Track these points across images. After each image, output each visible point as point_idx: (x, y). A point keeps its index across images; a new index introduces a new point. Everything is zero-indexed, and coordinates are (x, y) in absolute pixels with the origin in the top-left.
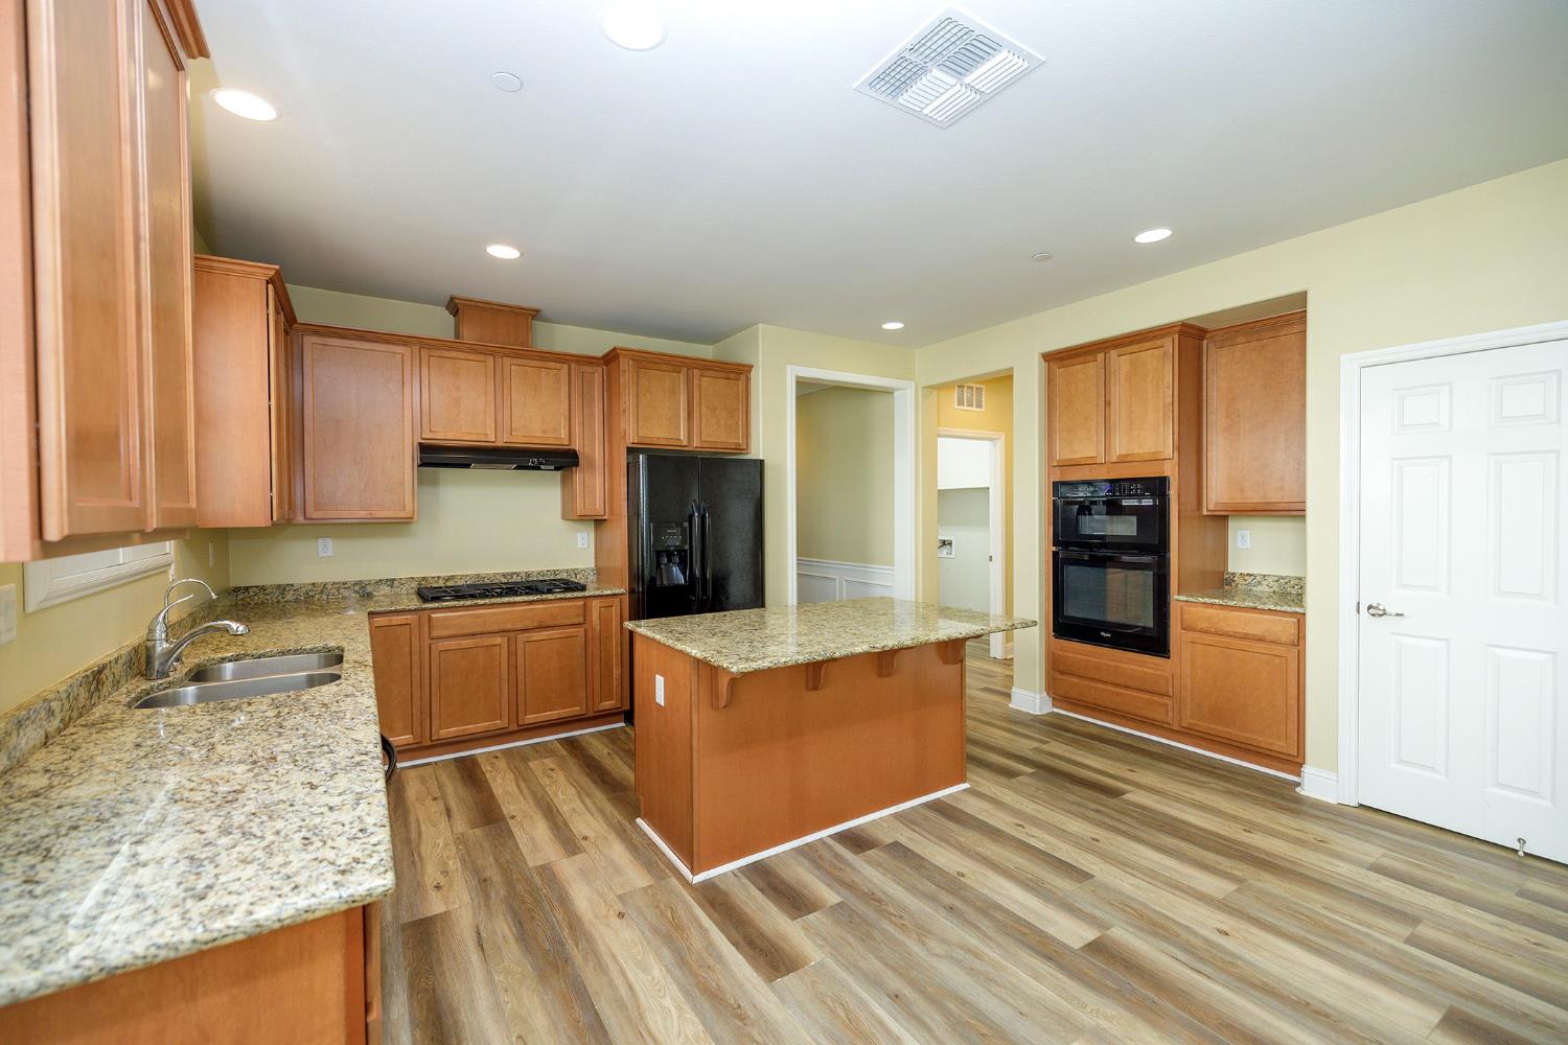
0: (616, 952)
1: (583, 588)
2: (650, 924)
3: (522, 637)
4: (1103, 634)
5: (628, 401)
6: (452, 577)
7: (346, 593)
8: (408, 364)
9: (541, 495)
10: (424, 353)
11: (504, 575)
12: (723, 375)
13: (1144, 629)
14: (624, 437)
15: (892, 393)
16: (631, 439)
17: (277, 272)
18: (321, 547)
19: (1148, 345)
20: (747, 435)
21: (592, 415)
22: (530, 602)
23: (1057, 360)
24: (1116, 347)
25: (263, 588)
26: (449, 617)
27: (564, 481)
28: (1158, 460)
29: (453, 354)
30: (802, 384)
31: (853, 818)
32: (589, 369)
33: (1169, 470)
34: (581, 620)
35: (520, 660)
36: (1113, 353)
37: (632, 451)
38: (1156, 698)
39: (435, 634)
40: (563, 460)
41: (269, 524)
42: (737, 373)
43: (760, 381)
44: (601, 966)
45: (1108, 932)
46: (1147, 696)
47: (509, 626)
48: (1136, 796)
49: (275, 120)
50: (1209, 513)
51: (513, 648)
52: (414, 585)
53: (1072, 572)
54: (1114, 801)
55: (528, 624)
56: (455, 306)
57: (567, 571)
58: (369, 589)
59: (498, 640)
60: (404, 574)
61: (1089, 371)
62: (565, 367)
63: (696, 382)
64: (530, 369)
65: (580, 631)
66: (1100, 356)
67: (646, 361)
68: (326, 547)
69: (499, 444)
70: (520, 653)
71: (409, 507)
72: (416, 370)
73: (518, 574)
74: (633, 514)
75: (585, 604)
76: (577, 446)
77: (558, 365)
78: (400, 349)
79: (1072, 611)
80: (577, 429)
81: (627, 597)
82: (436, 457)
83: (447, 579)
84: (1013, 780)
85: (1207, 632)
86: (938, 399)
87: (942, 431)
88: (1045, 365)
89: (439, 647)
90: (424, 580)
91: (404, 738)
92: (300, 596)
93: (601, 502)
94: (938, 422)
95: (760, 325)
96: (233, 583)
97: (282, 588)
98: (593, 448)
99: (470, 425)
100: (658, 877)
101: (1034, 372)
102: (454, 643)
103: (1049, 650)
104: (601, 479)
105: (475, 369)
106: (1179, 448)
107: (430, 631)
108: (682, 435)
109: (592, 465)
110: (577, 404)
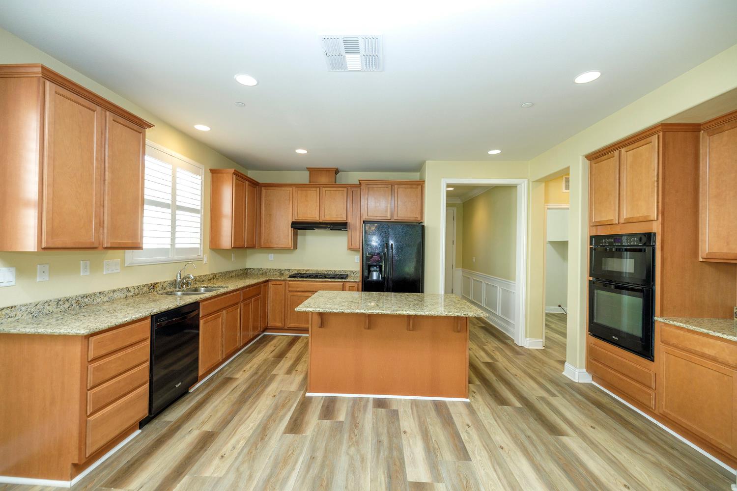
0: (259, 406)
1: (347, 278)
2: (278, 402)
4: (614, 337)
6: (308, 270)
7: (276, 273)
10: (297, 189)
11: (326, 271)
12: (409, 186)
14: (362, 216)
15: (517, 186)
16: (365, 217)
17: (235, 170)
18: (270, 256)
19: (643, 142)
20: (422, 213)
21: (356, 206)
23: (595, 157)
24: (625, 146)
25: (254, 269)
26: (294, 284)
28: (647, 221)
29: (305, 189)
30: (449, 186)
31: (389, 394)
32: (355, 189)
33: (656, 228)
36: (623, 150)
38: (644, 389)
40: (340, 226)
41: (230, 248)
42: (419, 185)
44: (250, 407)
45: (435, 484)
46: (638, 385)
49: (210, 130)
50: (704, 260)
54: (550, 438)
56: (310, 169)
57: (350, 271)
58: (283, 272)
61: (610, 164)
62: (346, 189)
64: (332, 191)
66: (616, 153)
67: (373, 184)
69: (321, 221)
71: (290, 245)
72: (294, 194)
73: (331, 271)
74: (362, 250)
75: (343, 285)
76: (349, 221)
77: (343, 189)
78: (289, 189)
79: (599, 319)
80: (349, 214)
81: (361, 284)
82: (299, 226)
83: (307, 271)
84: (500, 407)
85: (676, 347)
86: (546, 187)
87: (551, 205)
88: (588, 162)
89: (291, 294)
90: (299, 270)
91: (279, 324)
92: (263, 272)
93: (358, 244)
94: (547, 201)
95: (427, 162)
96: (247, 267)
97: (259, 269)
98: (355, 222)
99: (310, 214)
100: (299, 389)
101: (579, 172)
102: (295, 294)
103: (588, 343)
104: (358, 234)
105: (313, 194)
106: (663, 212)
107: (288, 288)
108: (388, 214)
109: (355, 227)
110: (350, 204)
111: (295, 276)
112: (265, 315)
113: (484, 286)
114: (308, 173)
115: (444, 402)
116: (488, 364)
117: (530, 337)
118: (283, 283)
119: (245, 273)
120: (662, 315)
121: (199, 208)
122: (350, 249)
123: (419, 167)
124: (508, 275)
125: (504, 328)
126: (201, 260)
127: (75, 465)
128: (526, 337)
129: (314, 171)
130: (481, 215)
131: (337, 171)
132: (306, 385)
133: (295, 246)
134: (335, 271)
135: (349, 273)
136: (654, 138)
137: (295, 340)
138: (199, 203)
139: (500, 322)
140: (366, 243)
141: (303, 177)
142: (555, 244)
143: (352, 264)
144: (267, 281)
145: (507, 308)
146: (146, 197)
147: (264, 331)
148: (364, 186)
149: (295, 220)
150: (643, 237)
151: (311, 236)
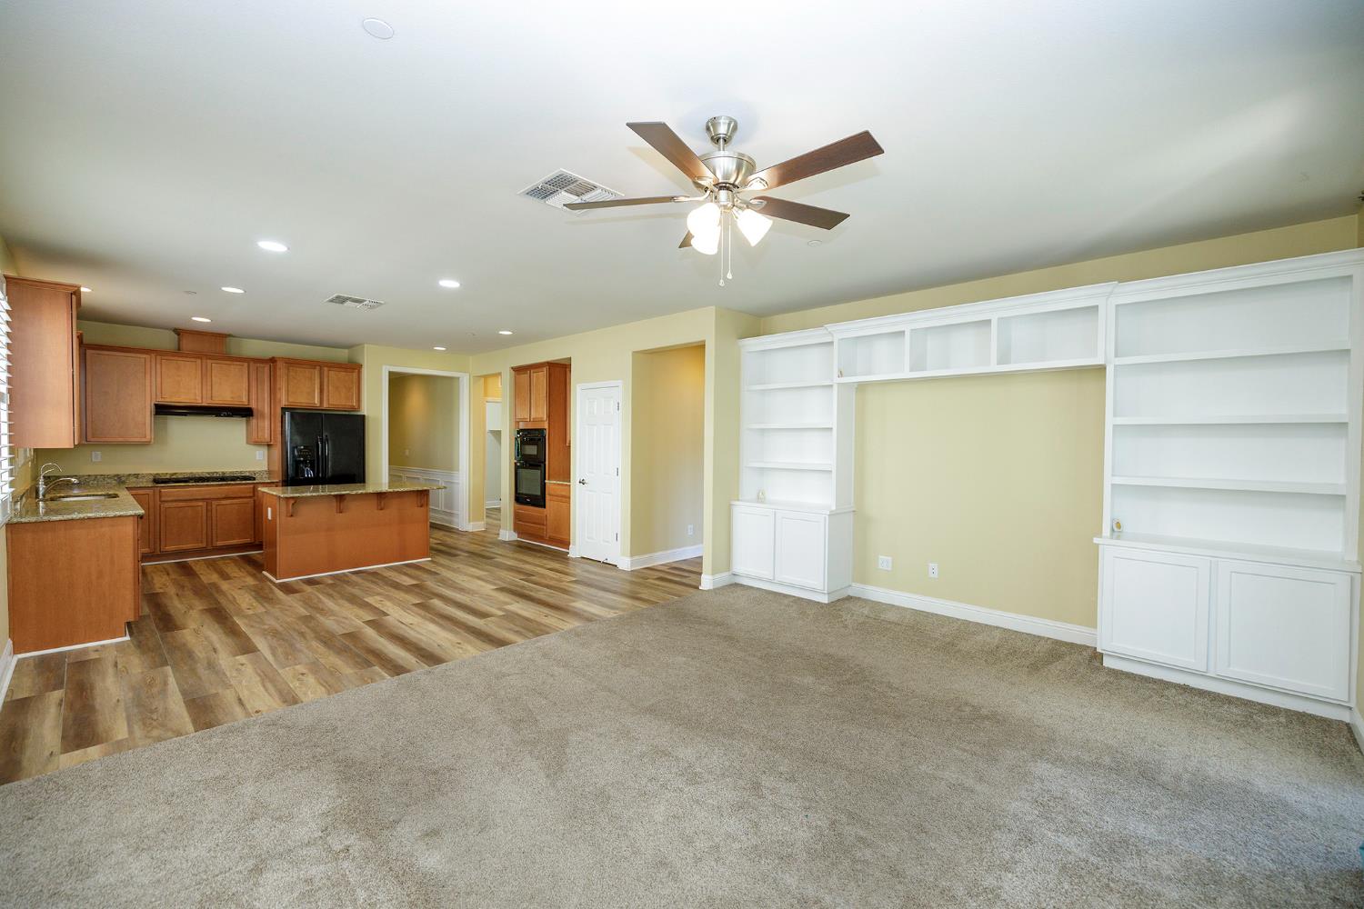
1: (254, 479)
3: (215, 503)
4: (530, 501)
5: (282, 384)
7: (109, 481)
8: (148, 364)
9: (235, 430)
10: (159, 357)
11: (209, 473)
12: (343, 370)
13: (536, 496)
14: (280, 401)
15: (458, 379)
16: (284, 403)
18: (93, 456)
19: (540, 370)
20: (359, 400)
21: (263, 390)
22: (221, 485)
23: (516, 372)
24: (533, 369)
26: (170, 492)
27: (248, 422)
28: (541, 421)
29: (176, 358)
30: (391, 373)
32: (260, 365)
33: (546, 427)
34: (251, 495)
35: (214, 515)
36: (532, 371)
37: (284, 410)
38: (542, 526)
39: (163, 499)
40: (245, 412)
42: (353, 368)
43: (366, 374)
46: (539, 526)
47: (207, 497)
48: (500, 560)
51: (209, 508)
52: (151, 477)
53: (523, 472)
55: (219, 496)
56: (178, 332)
57: (251, 472)
58: (123, 479)
59: (200, 504)
60: (145, 472)
61: (525, 378)
62: (246, 364)
63: (326, 373)
64: (223, 365)
65: (252, 500)
66: (528, 372)
67: (292, 363)
69: (204, 403)
70: (214, 511)
71: (148, 437)
72: (153, 364)
73: (217, 473)
74: (284, 443)
75: (254, 487)
76: (253, 405)
77: (239, 363)
78: (144, 356)
79: (523, 490)
80: (253, 396)
85: (554, 496)
86: (485, 382)
87: (489, 399)
88: (513, 372)
89: (165, 505)
90: (157, 474)
94: (486, 394)
95: (366, 345)
98: (265, 407)
99: (185, 393)
101: (507, 376)
102: (171, 505)
103: (517, 509)
104: (268, 423)
105: (190, 366)
106: (549, 416)
107: (160, 497)
108: (317, 401)
109: (262, 415)
110: (253, 384)
111: (158, 480)
114: (175, 335)
117: (473, 521)
120: (551, 480)
123: (355, 347)
124: (450, 466)
125: (447, 521)
128: (469, 521)
129: (186, 334)
130: (416, 401)
131: (226, 337)
133: (156, 441)
134: (223, 473)
136: (545, 369)
139: (444, 517)
142: (493, 432)
143: (254, 462)
145: (450, 502)
148: (279, 364)
149: (161, 401)
150: (541, 431)
151: (177, 425)
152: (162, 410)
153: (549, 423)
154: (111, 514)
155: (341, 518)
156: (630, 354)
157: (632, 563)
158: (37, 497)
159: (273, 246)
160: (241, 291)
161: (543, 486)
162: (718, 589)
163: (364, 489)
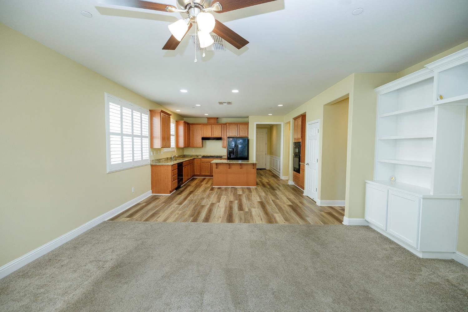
4: (296, 170)
5: (228, 130)
8: (201, 127)
9: (219, 144)
12: (244, 125)
13: (298, 168)
15: (280, 125)
16: (228, 136)
17: (184, 121)
20: (248, 134)
21: (225, 132)
22: (213, 158)
25: (187, 155)
27: (222, 142)
29: (206, 125)
30: (257, 125)
31: (235, 186)
32: (224, 125)
35: (212, 166)
36: (298, 119)
37: (228, 138)
40: (219, 139)
41: (183, 147)
42: (247, 124)
43: (249, 125)
51: (211, 164)
53: (295, 159)
58: (199, 156)
59: (209, 163)
62: (221, 125)
63: (239, 126)
64: (216, 126)
67: (231, 124)
68: (193, 150)
69: (212, 137)
71: (201, 145)
76: (222, 137)
79: (295, 166)
80: (222, 134)
81: (227, 157)
86: (286, 126)
88: (294, 120)
89: (203, 163)
91: (199, 174)
92: (192, 156)
93: (226, 145)
96: (184, 154)
97: (189, 155)
98: (225, 137)
99: (209, 135)
100: (211, 186)
101: (292, 122)
102: (204, 163)
103: (294, 173)
104: (226, 141)
105: (209, 127)
106: (301, 137)
107: (202, 161)
108: (236, 135)
109: (225, 139)
110: (222, 130)
111: (204, 157)
112: (193, 171)
113: (275, 161)
114: (207, 119)
115: (250, 187)
116: (267, 183)
117: (284, 176)
118: (199, 159)
119: (184, 156)
120: (301, 162)
121: (174, 134)
122: (223, 147)
123: (248, 117)
126: (175, 151)
127: (170, 191)
129: (209, 118)
130: (274, 133)
131: (218, 118)
132: (212, 184)
133: (203, 147)
134: (217, 155)
135: (222, 156)
136: (301, 117)
137: (204, 179)
138: (174, 133)
139: (275, 171)
140: (229, 145)
141: (205, 121)
143: (224, 152)
144: (194, 159)
146: (171, 134)
147: (193, 177)
148: (227, 125)
149: (203, 136)
150: (299, 142)
151: (208, 143)
152: (204, 139)
153: (302, 140)
154: (167, 164)
155: (230, 170)
156: (323, 106)
157: (321, 203)
158: (171, 159)
159: (184, 91)
160: (200, 105)
161: (299, 165)
162: (351, 226)
163: (248, 162)
